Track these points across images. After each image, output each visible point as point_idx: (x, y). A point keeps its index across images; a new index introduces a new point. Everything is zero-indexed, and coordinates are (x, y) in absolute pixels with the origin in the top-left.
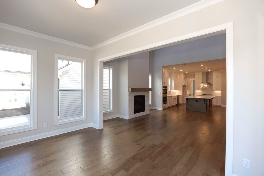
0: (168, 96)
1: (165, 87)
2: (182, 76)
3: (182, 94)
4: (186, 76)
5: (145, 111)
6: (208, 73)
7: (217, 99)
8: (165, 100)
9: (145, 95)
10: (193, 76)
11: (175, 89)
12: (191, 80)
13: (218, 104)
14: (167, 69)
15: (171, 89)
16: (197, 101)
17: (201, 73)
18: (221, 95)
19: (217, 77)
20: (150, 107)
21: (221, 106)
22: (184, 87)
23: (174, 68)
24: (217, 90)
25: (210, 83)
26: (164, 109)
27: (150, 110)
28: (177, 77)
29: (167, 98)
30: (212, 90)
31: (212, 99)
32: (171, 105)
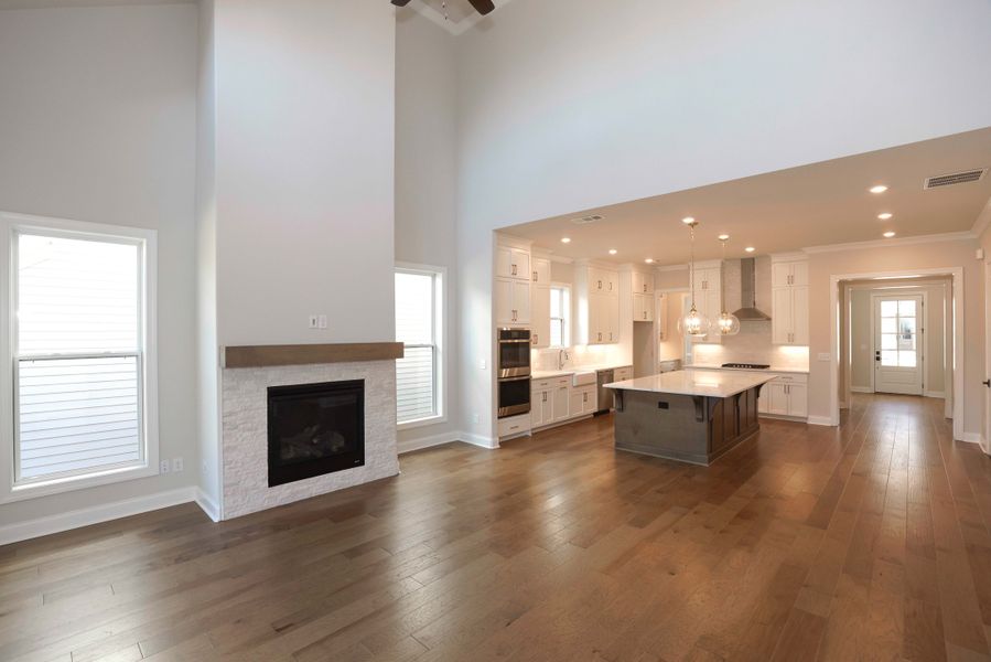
0: (535, 373)
1: (515, 334)
2: (633, 280)
3: (630, 363)
4: (655, 276)
5: (362, 463)
6: (748, 266)
7: (787, 390)
8: (514, 395)
9: (363, 381)
10: (683, 280)
11: (590, 338)
12: (683, 296)
13: (794, 413)
14: (533, 246)
15: (574, 340)
16: (664, 405)
17: (718, 264)
18: (807, 370)
19: (791, 280)
20: (398, 441)
21: (810, 422)
22: (641, 330)
23: (566, 240)
24: (791, 340)
25: (757, 307)
26: (506, 444)
27: (400, 456)
28: (605, 286)
29: (534, 387)
30: (769, 345)
31: (758, 388)
32: (560, 418)
